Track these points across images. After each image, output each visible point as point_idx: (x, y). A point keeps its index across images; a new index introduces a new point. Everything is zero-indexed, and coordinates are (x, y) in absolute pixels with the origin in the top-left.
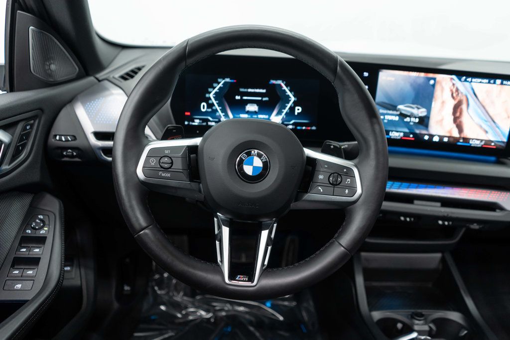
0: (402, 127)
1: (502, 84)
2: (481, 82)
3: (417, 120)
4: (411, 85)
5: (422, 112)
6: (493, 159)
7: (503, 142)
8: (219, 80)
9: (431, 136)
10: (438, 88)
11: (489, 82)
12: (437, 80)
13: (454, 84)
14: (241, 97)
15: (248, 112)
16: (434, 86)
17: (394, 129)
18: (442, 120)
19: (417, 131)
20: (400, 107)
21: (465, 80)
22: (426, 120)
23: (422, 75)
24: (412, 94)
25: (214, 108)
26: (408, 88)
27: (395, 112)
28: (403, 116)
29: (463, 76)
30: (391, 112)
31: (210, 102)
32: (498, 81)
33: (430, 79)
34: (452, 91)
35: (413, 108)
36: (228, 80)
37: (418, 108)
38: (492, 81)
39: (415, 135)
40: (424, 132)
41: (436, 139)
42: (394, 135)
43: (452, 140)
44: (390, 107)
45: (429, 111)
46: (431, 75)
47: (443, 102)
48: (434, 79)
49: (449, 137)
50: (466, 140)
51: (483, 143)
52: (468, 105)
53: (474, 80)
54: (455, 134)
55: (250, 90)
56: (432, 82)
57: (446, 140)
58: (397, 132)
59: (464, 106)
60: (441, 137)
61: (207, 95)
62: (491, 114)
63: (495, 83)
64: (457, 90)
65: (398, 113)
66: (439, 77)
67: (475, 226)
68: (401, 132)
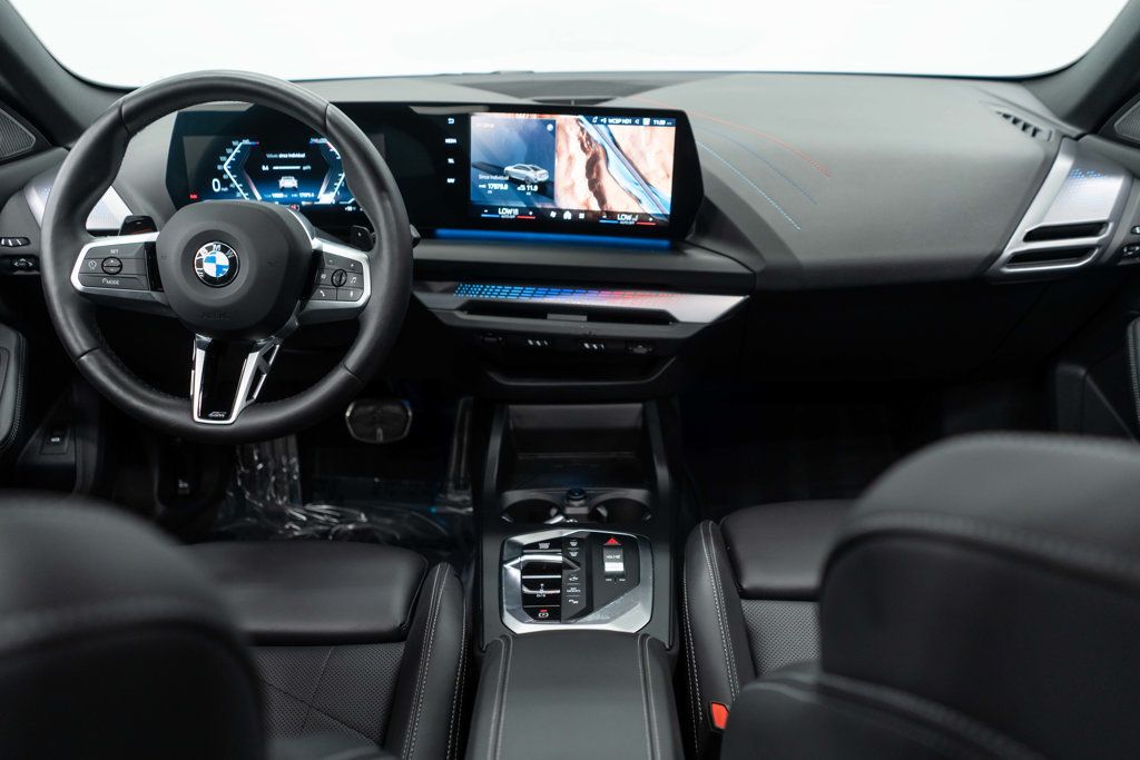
0: (515, 200)
1: (652, 124)
2: (621, 124)
3: (536, 188)
4: (520, 133)
5: (541, 175)
6: (665, 243)
7: (666, 215)
8: (234, 143)
9: (560, 212)
10: (560, 136)
11: (633, 123)
12: (557, 122)
13: (582, 129)
14: (271, 168)
15: (283, 190)
16: (553, 133)
17: (503, 204)
18: (573, 186)
19: (539, 206)
20: (509, 169)
21: (599, 122)
22: (549, 187)
23: (534, 116)
24: (523, 149)
25: (231, 186)
26: (516, 138)
27: (501, 178)
28: (514, 182)
29: (595, 115)
30: (496, 178)
31: (225, 177)
32: (646, 121)
33: (546, 123)
34: (580, 139)
35: (528, 170)
36: (246, 142)
37: (536, 170)
38: (637, 121)
39: (536, 211)
40: (548, 206)
41: (568, 216)
42: (507, 213)
43: (590, 215)
44: (492, 169)
45: (551, 171)
46: (547, 117)
47: (570, 158)
48: (553, 122)
49: (586, 212)
50: (611, 215)
51: (636, 219)
52: (607, 160)
53: (611, 121)
54: (595, 206)
55: (281, 156)
56: (550, 127)
57: (582, 216)
58: (509, 208)
59: (602, 163)
60: (575, 213)
61: (219, 167)
62: (643, 172)
63: (641, 124)
64: (589, 137)
65: (507, 178)
66: (560, 119)
67: (641, 350)
68: (515, 208)
